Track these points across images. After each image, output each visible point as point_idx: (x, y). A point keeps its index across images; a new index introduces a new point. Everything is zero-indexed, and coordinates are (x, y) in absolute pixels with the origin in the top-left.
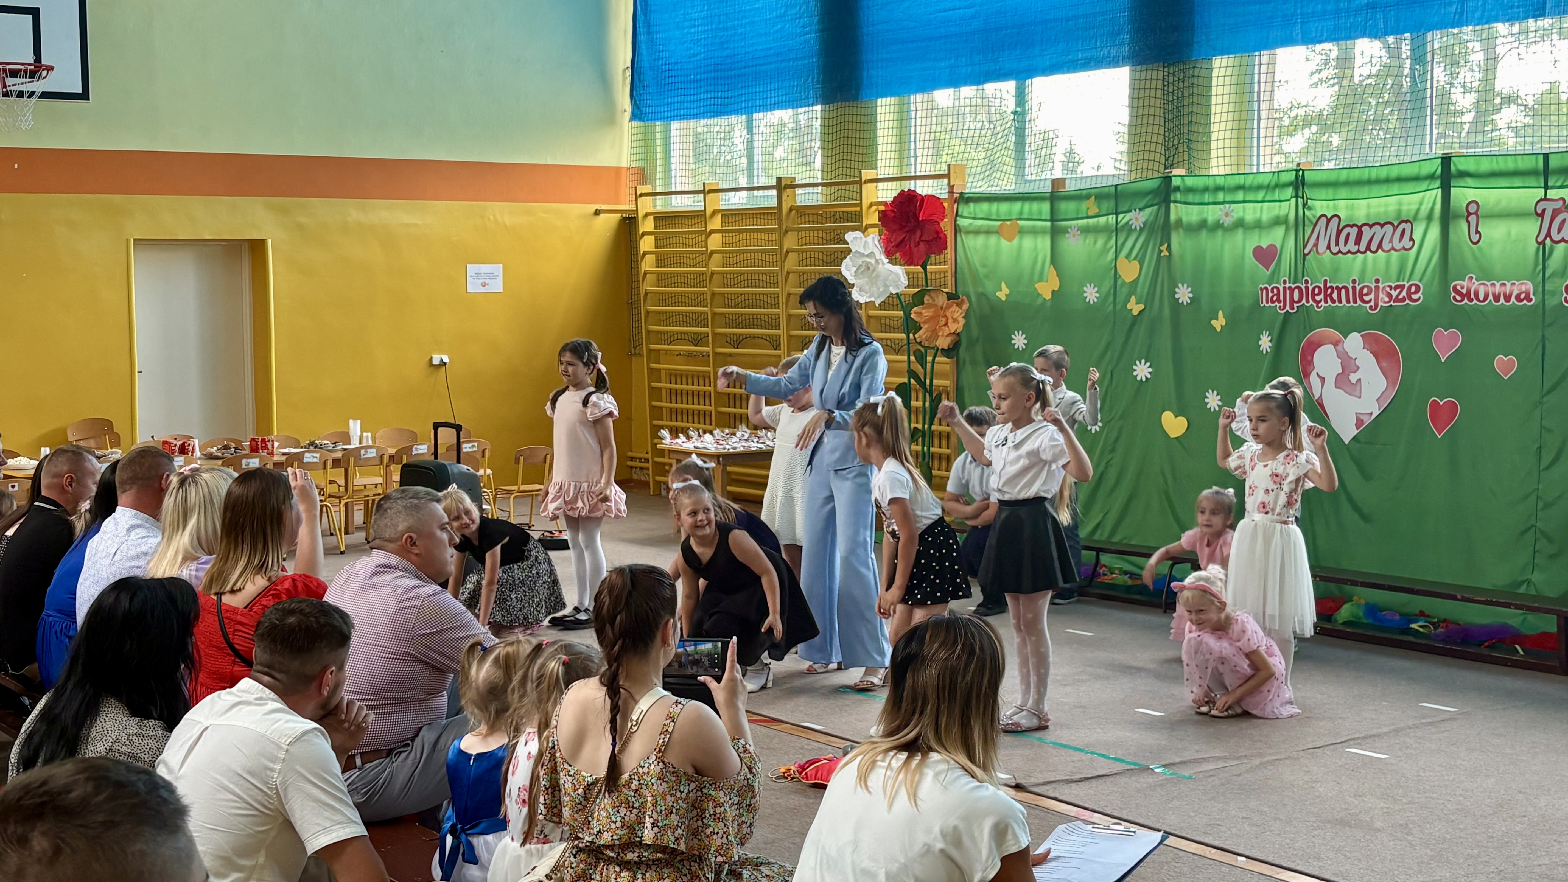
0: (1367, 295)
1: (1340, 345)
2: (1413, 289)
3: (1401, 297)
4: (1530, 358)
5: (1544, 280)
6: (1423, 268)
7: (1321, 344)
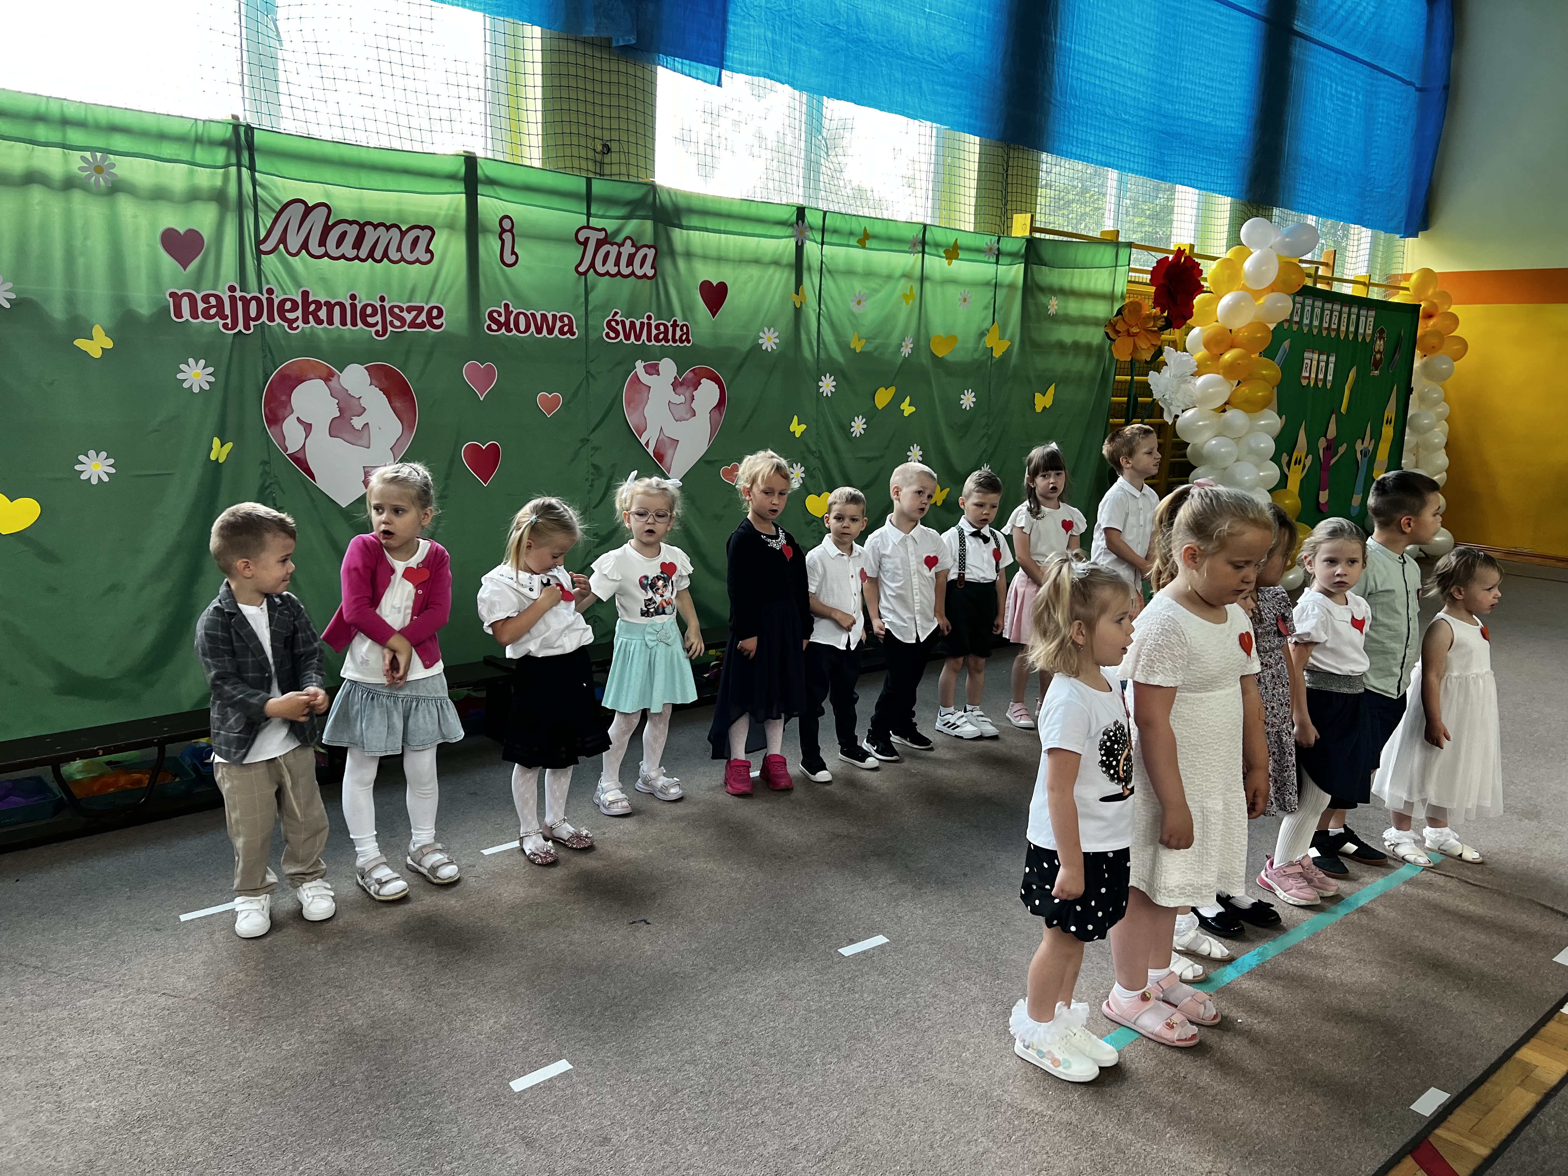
0: (372, 316)
1: (334, 379)
2: (435, 313)
3: (419, 321)
4: (575, 394)
5: (586, 313)
6: (446, 288)
7: (303, 378)
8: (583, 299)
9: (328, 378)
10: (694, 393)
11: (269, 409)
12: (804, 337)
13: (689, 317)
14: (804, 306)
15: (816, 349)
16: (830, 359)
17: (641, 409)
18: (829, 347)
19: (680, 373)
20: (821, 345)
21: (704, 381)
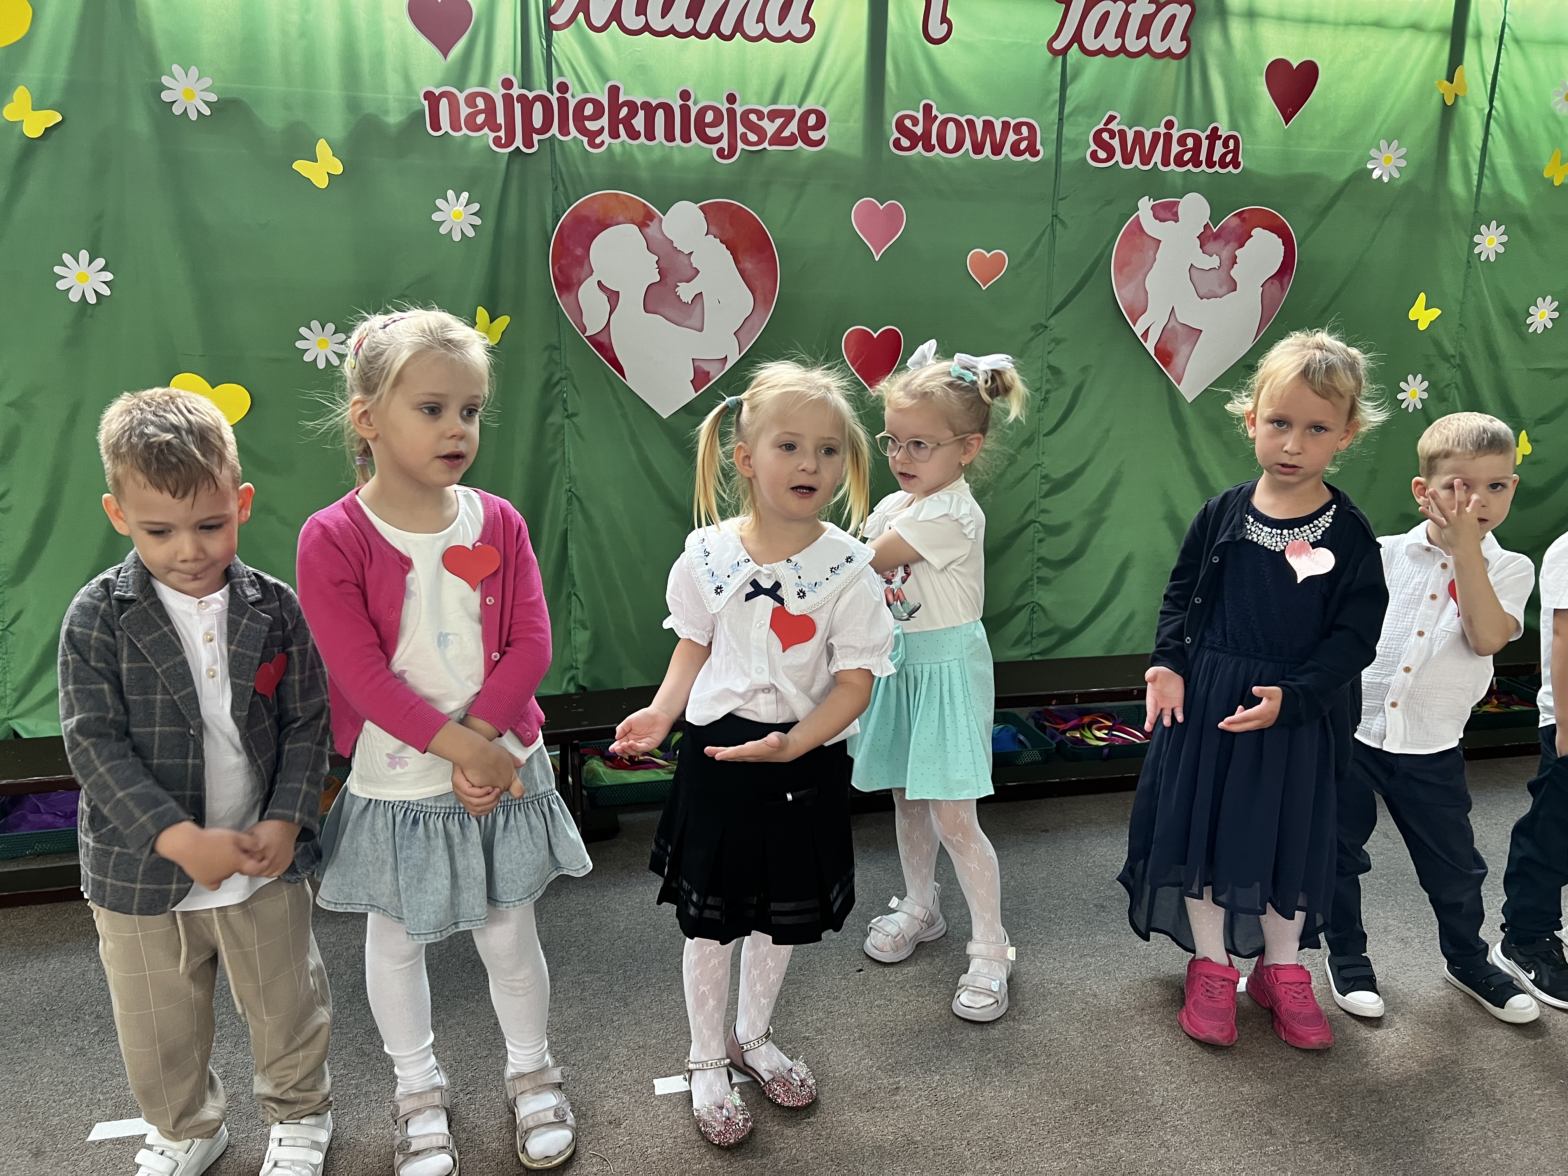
0: (713, 125)
1: (653, 225)
2: (812, 120)
3: (786, 133)
4: (1030, 253)
5: (1061, 119)
6: (832, 80)
7: (608, 222)
8: (1057, 96)
9: (644, 221)
10: (1237, 253)
11: (560, 270)
12: (1454, 158)
13: (1242, 124)
14: (1461, 102)
15: (1475, 178)
16: (1501, 194)
17: (1140, 277)
18: (1502, 175)
19: (1215, 217)
20: (1486, 171)
21: (1257, 232)
